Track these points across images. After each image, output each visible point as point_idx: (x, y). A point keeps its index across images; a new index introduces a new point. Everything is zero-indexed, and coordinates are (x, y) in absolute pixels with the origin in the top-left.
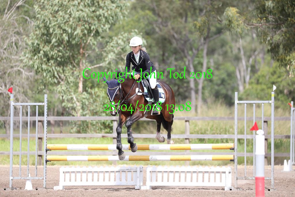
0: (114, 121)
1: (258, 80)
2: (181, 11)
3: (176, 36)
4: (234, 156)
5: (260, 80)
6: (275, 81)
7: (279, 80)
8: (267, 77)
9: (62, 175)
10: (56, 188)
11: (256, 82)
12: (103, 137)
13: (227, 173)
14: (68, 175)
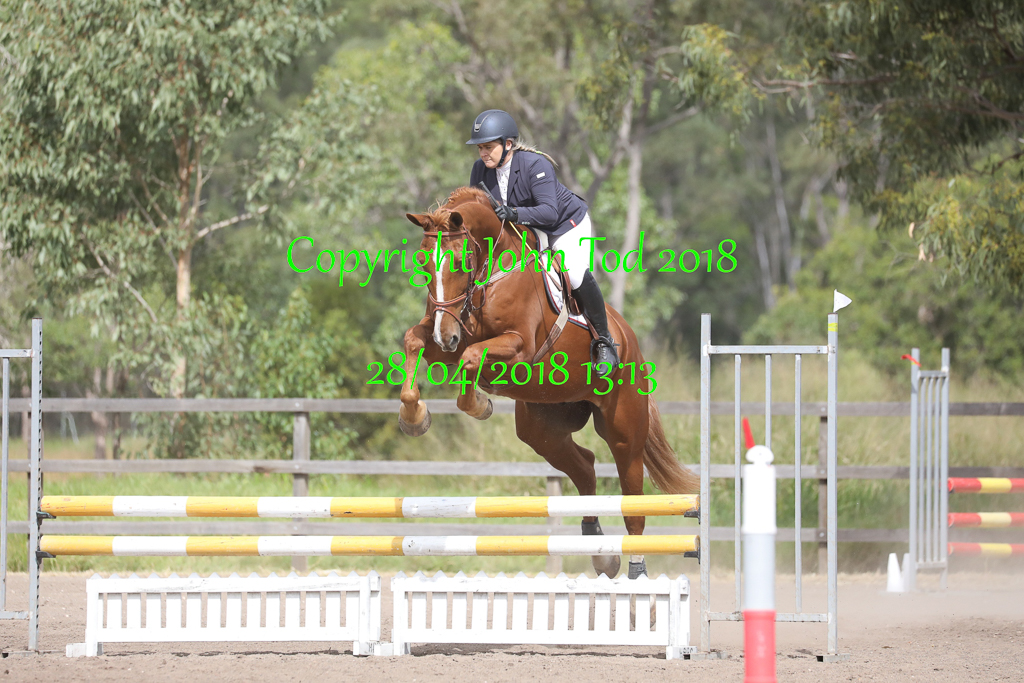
0: (298, 414)
1: (826, 274)
2: (552, 27)
3: (531, 113)
4: (698, 539)
5: (834, 274)
6: (888, 275)
7: (901, 271)
8: (858, 264)
9: (94, 606)
10: (72, 650)
11: (818, 277)
12: (259, 470)
13: (675, 597)
14: (115, 605)
